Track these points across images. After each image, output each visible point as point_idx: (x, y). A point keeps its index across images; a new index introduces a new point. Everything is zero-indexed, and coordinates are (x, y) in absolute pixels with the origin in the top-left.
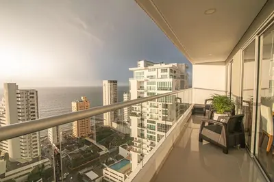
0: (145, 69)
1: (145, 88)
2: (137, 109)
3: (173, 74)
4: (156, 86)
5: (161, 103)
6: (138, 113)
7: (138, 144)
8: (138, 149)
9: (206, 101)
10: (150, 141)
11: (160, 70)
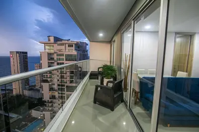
0: (55, 43)
1: (55, 59)
2: (49, 76)
3: (78, 49)
4: (64, 57)
5: (69, 70)
6: (49, 79)
7: (50, 104)
8: (50, 108)
9: (99, 68)
10: (61, 100)
11: (67, 45)
